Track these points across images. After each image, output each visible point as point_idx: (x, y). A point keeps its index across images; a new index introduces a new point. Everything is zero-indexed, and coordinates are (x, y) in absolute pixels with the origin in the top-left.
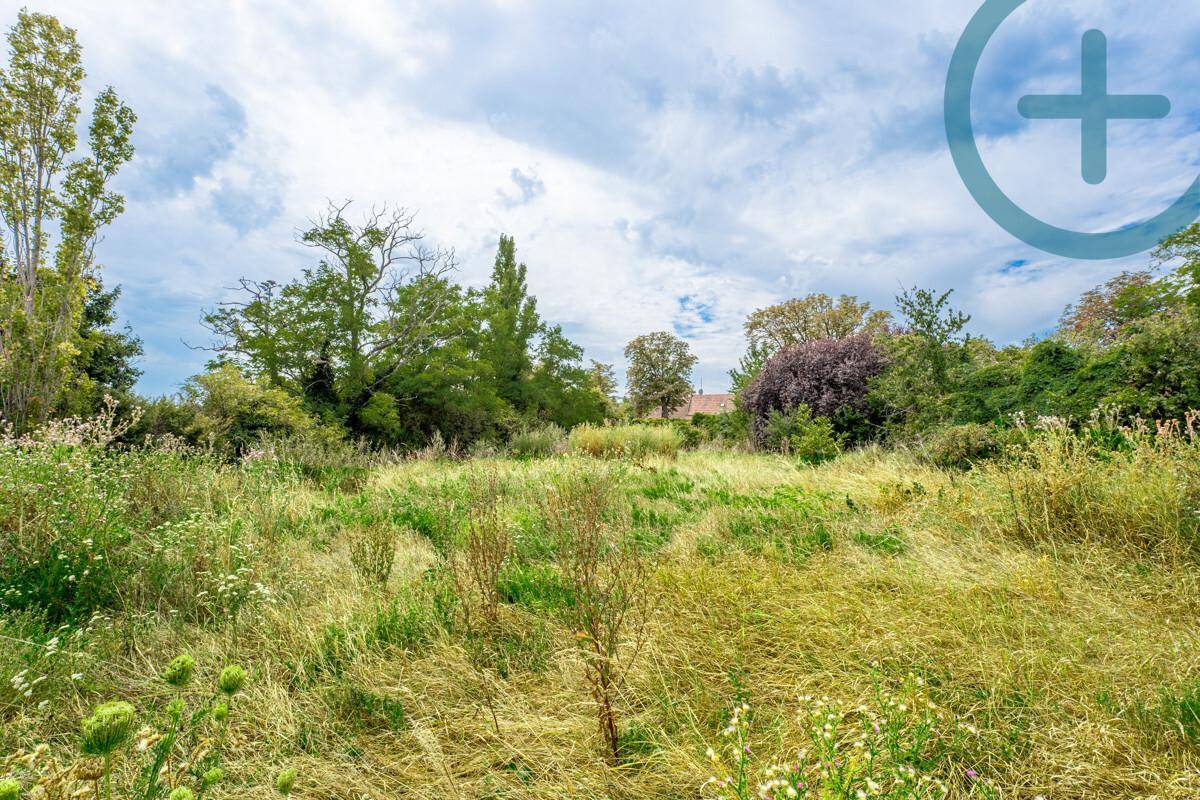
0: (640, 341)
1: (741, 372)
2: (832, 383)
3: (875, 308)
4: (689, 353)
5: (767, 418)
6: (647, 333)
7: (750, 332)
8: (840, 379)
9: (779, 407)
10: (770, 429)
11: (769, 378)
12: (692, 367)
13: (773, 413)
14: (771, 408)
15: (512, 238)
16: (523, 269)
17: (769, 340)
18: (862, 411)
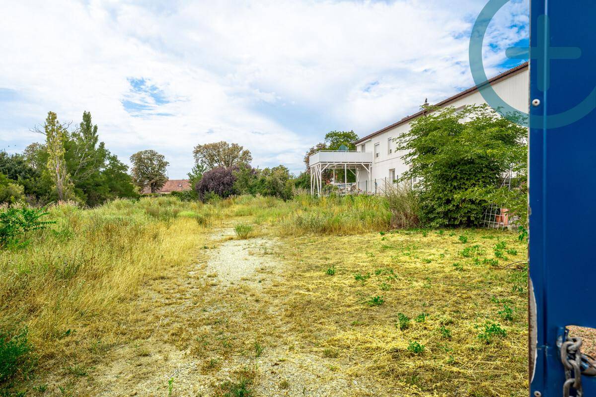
0: (139, 154)
1: (192, 174)
2: (223, 183)
3: (245, 149)
4: (165, 160)
5: (204, 194)
6: (143, 150)
7: (196, 155)
8: (225, 182)
9: (208, 190)
10: (205, 197)
11: (204, 180)
12: (166, 167)
13: (206, 192)
14: (205, 191)
15: (89, 112)
16: (96, 128)
17: (204, 159)
18: (231, 191)
